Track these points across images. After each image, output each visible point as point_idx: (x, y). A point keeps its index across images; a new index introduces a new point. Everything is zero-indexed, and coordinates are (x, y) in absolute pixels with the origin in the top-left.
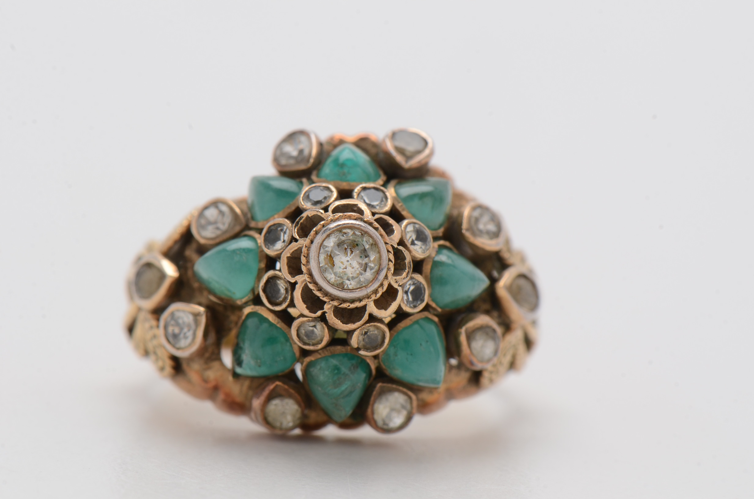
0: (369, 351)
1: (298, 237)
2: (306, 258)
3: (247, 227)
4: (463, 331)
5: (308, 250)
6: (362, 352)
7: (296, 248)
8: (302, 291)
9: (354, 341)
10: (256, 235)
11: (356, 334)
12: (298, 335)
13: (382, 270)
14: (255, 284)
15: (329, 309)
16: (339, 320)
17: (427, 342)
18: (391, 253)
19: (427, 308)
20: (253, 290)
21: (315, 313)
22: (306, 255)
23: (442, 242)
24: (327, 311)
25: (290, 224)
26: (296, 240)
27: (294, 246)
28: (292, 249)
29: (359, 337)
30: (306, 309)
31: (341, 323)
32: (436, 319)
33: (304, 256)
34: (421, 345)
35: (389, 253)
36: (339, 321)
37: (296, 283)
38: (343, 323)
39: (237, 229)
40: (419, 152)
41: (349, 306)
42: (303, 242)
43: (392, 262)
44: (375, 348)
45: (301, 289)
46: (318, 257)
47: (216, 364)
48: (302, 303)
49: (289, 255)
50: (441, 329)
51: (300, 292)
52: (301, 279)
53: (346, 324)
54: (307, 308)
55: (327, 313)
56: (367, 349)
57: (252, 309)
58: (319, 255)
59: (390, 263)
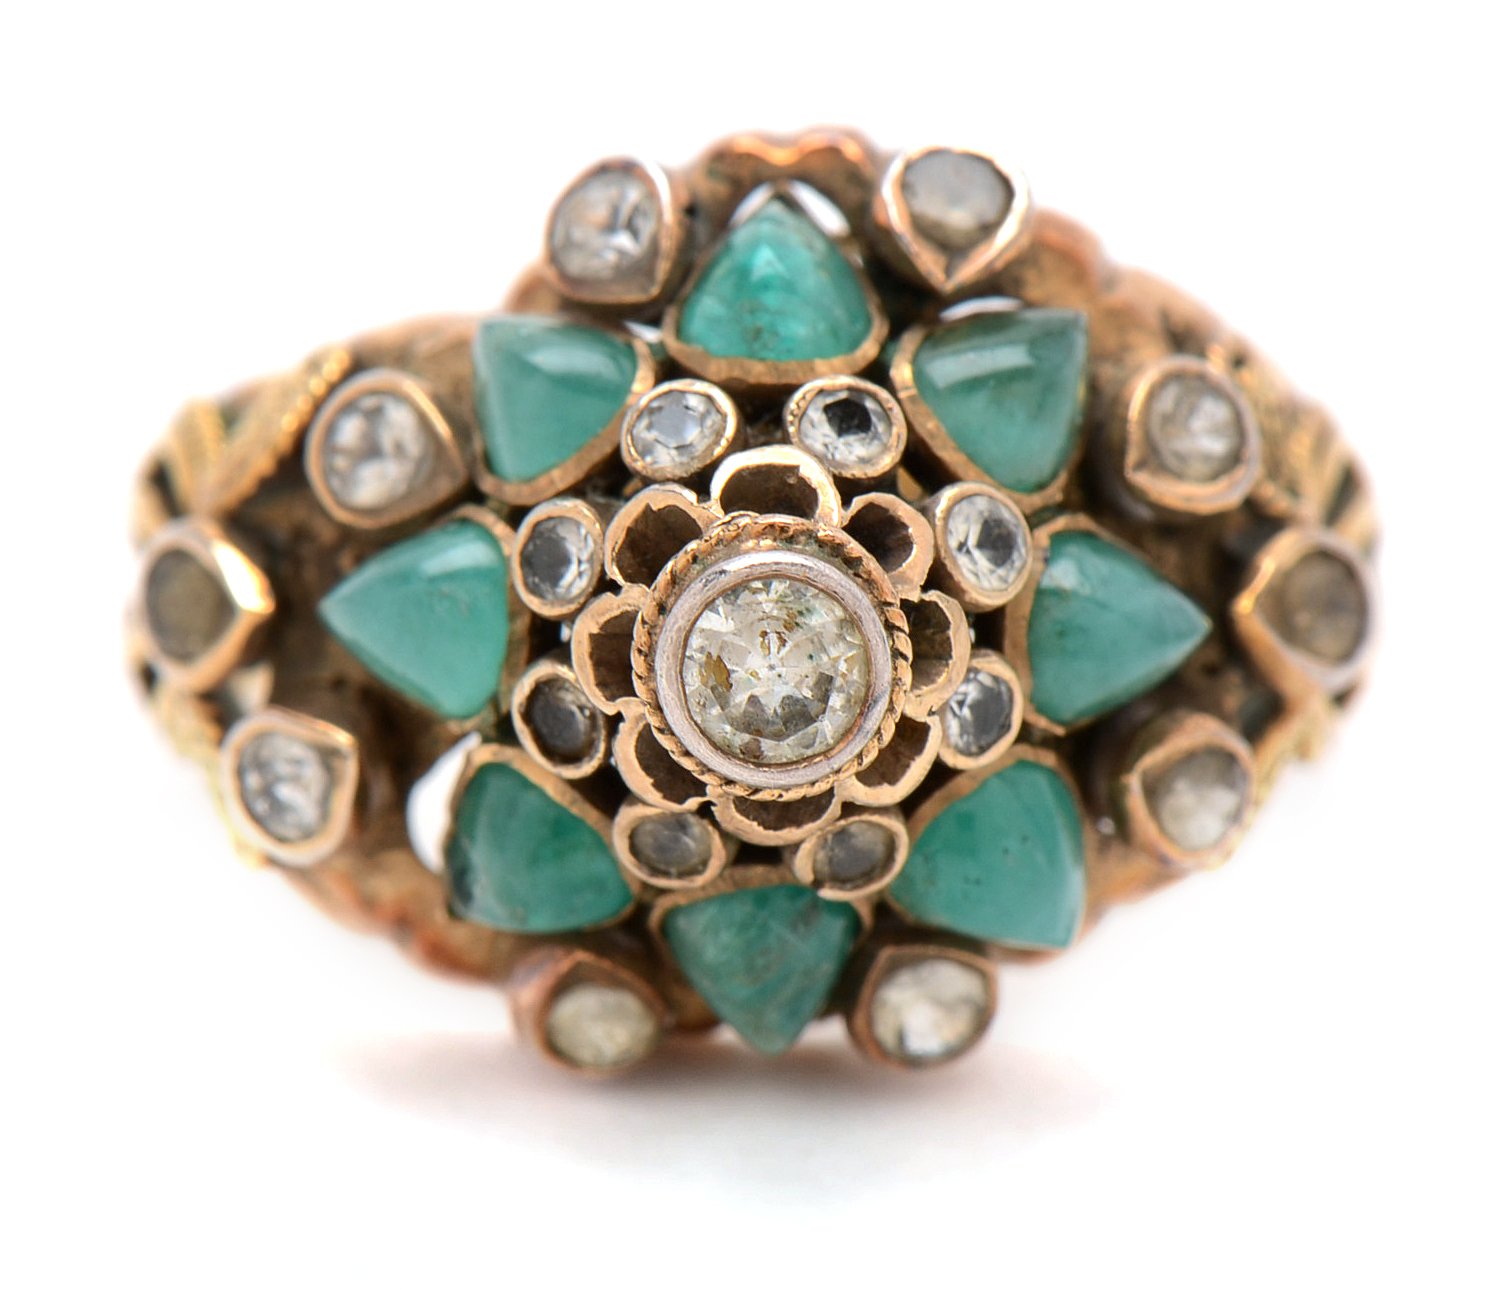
0: (849, 886)
1: (620, 579)
2: (646, 656)
3: (472, 494)
4: (1134, 781)
5: (649, 634)
6: (828, 893)
7: (617, 613)
8: (638, 741)
9: (803, 866)
10: (500, 529)
11: (805, 848)
12: (634, 850)
13: (875, 702)
14: (499, 683)
15: (720, 796)
16: (754, 820)
17: (1025, 839)
18: (903, 631)
19: (1026, 734)
20: (495, 701)
21: (681, 801)
22: (644, 649)
23: (1061, 523)
24: (714, 800)
25: (598, 526)
26: (614, 588)
27: (609, 606)
28: (603, 614)
29: (815, 854)
30: (652, 789)
31: (761, 829)
32: (1049, 759)
33: (640, 651)
34: (1006, 851)
35: (896, 633)
36: (755, 824)
37: (619, 718)
38: (766, 828)
39: (444, 488)
40: (988, 229)
41: (781, 796)
42: (636, 597)
43: (905, 658)
44: (868, 876)
45: (635, 736)
46: (681, 672)
47: (395, 858)
48: (642, 773)
49: (595, 630)
50: (1067, 779)
51: (633, 743)
52: (632, 709)
53: (776, 829)
54: (656, 786)
55: (714, 805)
56: (840, 880)
57: (495, 754)
58: (682, 664)
59: (901, 662)
